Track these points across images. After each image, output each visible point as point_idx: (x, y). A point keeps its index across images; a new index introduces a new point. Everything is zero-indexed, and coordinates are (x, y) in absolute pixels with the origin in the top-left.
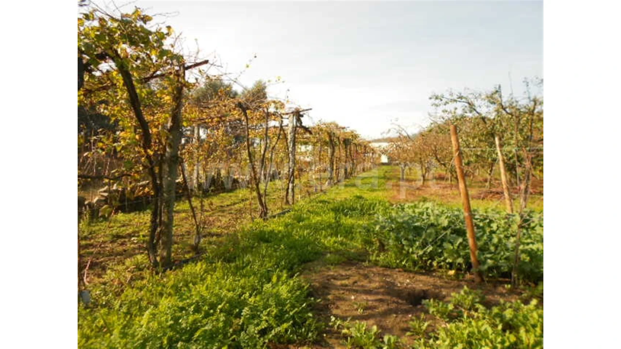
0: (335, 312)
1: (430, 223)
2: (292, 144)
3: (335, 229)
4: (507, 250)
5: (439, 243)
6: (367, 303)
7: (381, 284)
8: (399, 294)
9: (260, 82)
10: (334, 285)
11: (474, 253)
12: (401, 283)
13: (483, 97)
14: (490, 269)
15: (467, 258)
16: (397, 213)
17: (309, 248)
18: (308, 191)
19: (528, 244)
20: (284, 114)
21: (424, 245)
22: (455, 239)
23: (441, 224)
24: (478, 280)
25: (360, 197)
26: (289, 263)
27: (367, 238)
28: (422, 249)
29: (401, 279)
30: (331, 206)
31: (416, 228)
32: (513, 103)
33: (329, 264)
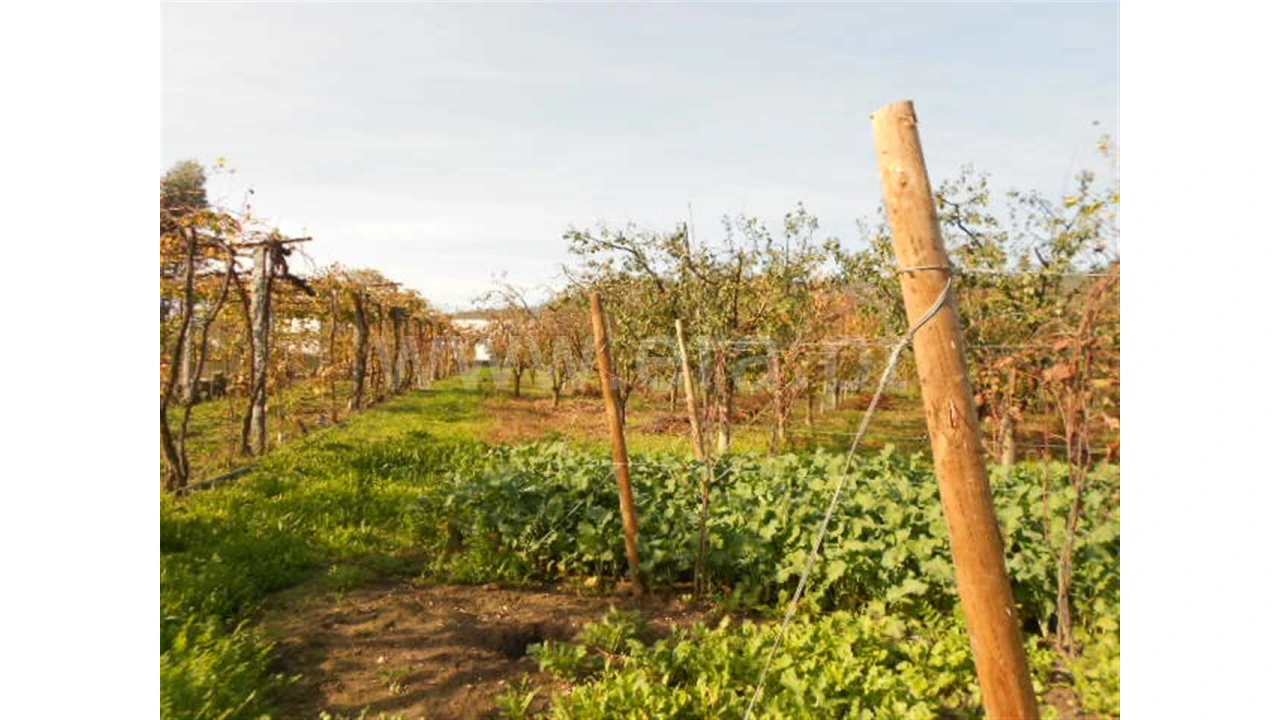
0: (333, 699)
1: (555, 484)
2: (260, 316)
3: (355, 509)
4: (689, 529)
5: (571, 524)
6: (410, 668)
7: (449, 621)
8: (483, 639)
9: (189, 165)
10: (339, 636)
11: (632, 540)
12: (490, 614)
13: (660, 242)
14: (660, 567)
15: (619, 550)
16: (494, 467)
17: (287, 557)
18: (300, 423)
19: (721, 515)
20: (239, 245)
21: (541, 532)
22: (600, 515)
23: (576, 487)
24: (638, 591)
25: (422, 436)
26: (230, 596)
27: (427, 524)
28: (538, 538)
29: (490, 606)
30: (354, 456)
31: (526, 496)
32: (707, 258)
33: (331, 589)
